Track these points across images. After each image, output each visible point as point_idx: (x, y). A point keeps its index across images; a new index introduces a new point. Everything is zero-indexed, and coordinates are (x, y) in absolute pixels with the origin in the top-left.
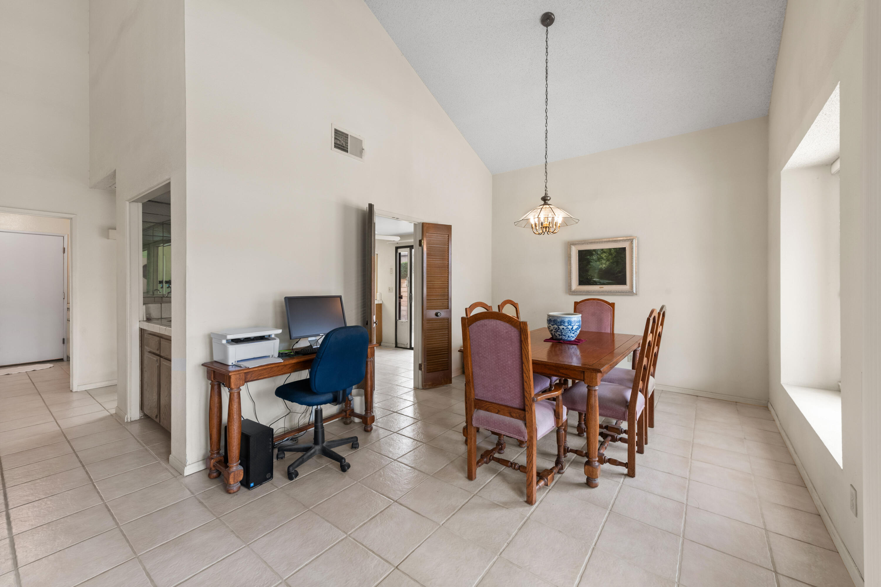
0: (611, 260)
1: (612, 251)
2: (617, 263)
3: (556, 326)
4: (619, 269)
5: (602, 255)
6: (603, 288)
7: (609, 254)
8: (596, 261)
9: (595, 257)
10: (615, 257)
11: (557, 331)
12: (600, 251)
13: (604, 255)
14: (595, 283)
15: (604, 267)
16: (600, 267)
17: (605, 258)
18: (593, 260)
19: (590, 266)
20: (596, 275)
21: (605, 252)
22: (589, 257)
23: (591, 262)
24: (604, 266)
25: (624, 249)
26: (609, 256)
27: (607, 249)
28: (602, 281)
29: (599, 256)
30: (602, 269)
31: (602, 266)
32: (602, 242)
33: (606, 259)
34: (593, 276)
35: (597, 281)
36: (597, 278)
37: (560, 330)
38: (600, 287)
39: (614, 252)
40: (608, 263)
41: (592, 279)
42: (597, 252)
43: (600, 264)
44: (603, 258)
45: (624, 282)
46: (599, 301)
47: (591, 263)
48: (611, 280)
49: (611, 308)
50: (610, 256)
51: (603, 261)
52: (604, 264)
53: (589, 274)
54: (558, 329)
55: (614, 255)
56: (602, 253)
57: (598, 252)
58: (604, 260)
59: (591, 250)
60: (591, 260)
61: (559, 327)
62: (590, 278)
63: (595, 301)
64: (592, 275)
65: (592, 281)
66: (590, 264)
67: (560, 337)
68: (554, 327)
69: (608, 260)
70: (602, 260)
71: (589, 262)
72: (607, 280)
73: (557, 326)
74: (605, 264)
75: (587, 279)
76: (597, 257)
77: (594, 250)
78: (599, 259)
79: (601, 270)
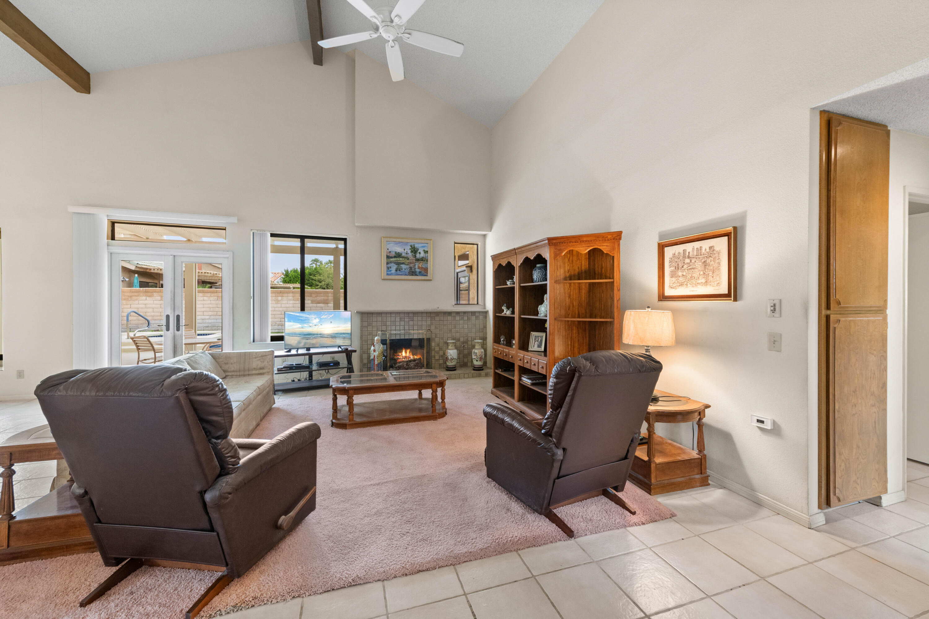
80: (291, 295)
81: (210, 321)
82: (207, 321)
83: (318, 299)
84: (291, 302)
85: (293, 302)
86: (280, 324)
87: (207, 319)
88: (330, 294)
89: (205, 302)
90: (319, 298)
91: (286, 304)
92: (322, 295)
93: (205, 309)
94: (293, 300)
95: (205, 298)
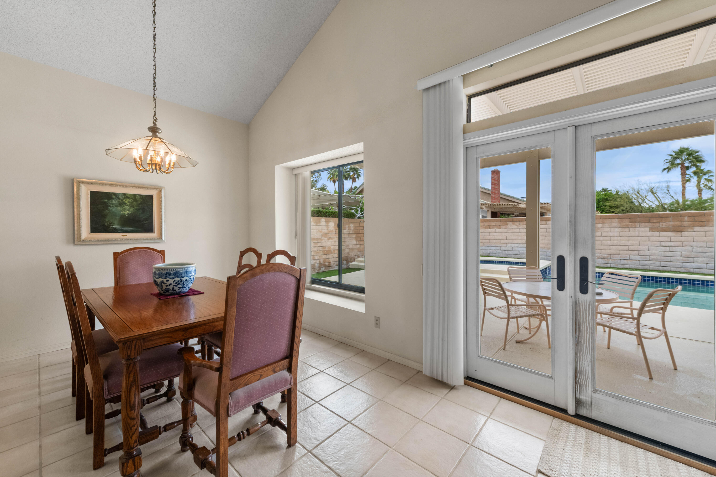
0: (136, 206)
1: (137, 198)
2: (143, 210)
3: (177, 279)
4: (146, 217)
5: (124, 200)
6: (126, 235)
7: (133, 199)
8: (117, 206)
9: (115, 201)
10: (140, 204)
11: (178, 284)
12: (122, 196)
13: (127, 201)
14: (115, 231)
15: (128, 214)
16: (122, 213)
17: (128, 204)
18: (113, 204)
19: (108, 211)
20: (116, 222)
21: (128, 198)
22: (106, 200)
23: (110, 206)
24: (127, 212)
25: (151, 197)
26: (133, 202)
27: (131, 194)
28: (124, 229)
29: (120, 201)
30: (125, 215)
31: (124, 212)
32: (126, 186)
33: (130, 205)
34: (112, 223)
35: (118, 228)
36: (118, 225)
37: (182, 282)
38: (122, 235)
39: (140, 198)
40: (132, 209)
41: (111, 225)
42: (117, 196)
43: (122, 210)
44: (125, 204)
45: (151, 230)
46: (146, 250)
47: (109, 208)
48: (136, 227)
49: (162, 255)
50: (135, 203)
51: (125, 207)
52: (127, 210)
53: (107, 220)
54: (180, 282)
55: (139, 202)
56: (125, 198)
57: (119, 197)
58: (127, 206)
59: (109, 193)
60: (109, 205)
61: (182, 279)
62: (108, 225)
63: (142, 250)
64: (111, 221)
65: (111, 228)
66: (107, 209)
67: (180, 290)
68: (175, 280)
69: (133, 207)
70: (124, 205)
71: (106, 206)
72: (131, 227)
73: (179, 279)
74: (129, 210)
75: (104, 225)
76: (118, 202)
77: (114, 194)
78: (121, 204)
79: (123, 216)
80: (616, 220)
81: (519, 249)
82: (516, 249)
83: (662, 225)
84: (616, 230)
85: (620, 229)
86: (600, 257)
87: (516, 247)
88: (686, 218)
89: (514, 231)
90: (664, 224)
91: (608, 232)
92: (670, 219)
93: (514, 237)
94: (620, 227)
95: (515, 227)
